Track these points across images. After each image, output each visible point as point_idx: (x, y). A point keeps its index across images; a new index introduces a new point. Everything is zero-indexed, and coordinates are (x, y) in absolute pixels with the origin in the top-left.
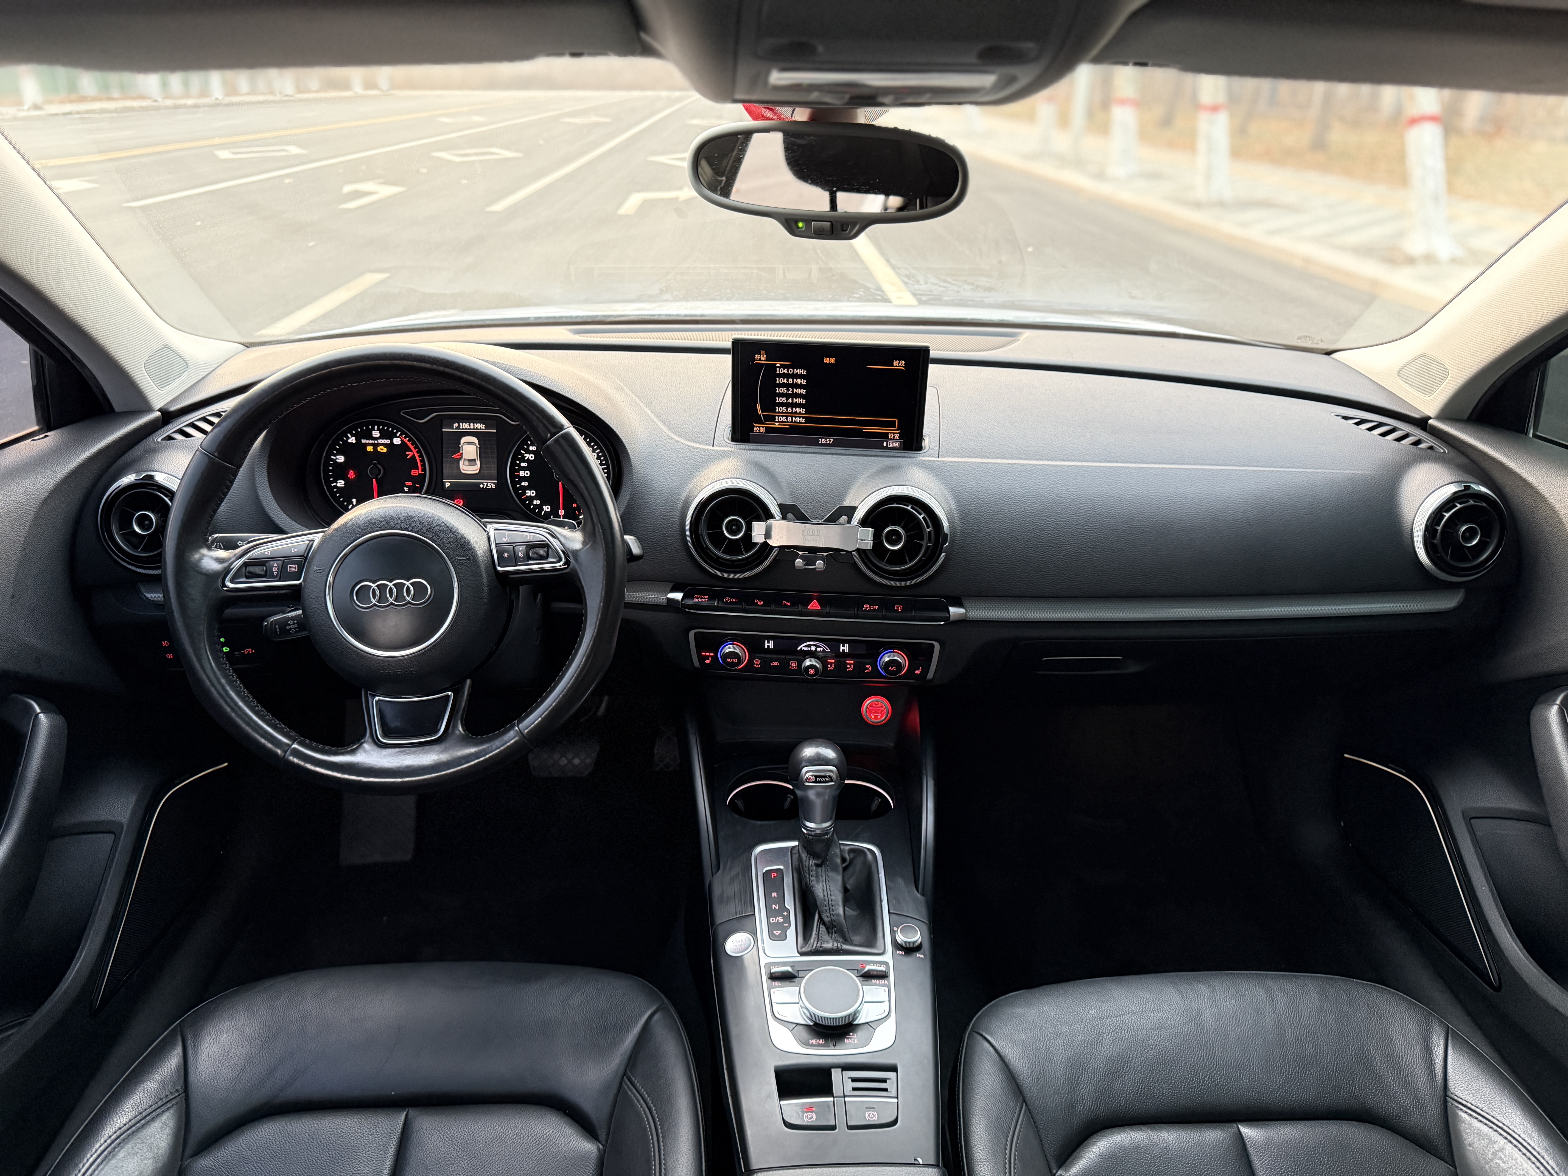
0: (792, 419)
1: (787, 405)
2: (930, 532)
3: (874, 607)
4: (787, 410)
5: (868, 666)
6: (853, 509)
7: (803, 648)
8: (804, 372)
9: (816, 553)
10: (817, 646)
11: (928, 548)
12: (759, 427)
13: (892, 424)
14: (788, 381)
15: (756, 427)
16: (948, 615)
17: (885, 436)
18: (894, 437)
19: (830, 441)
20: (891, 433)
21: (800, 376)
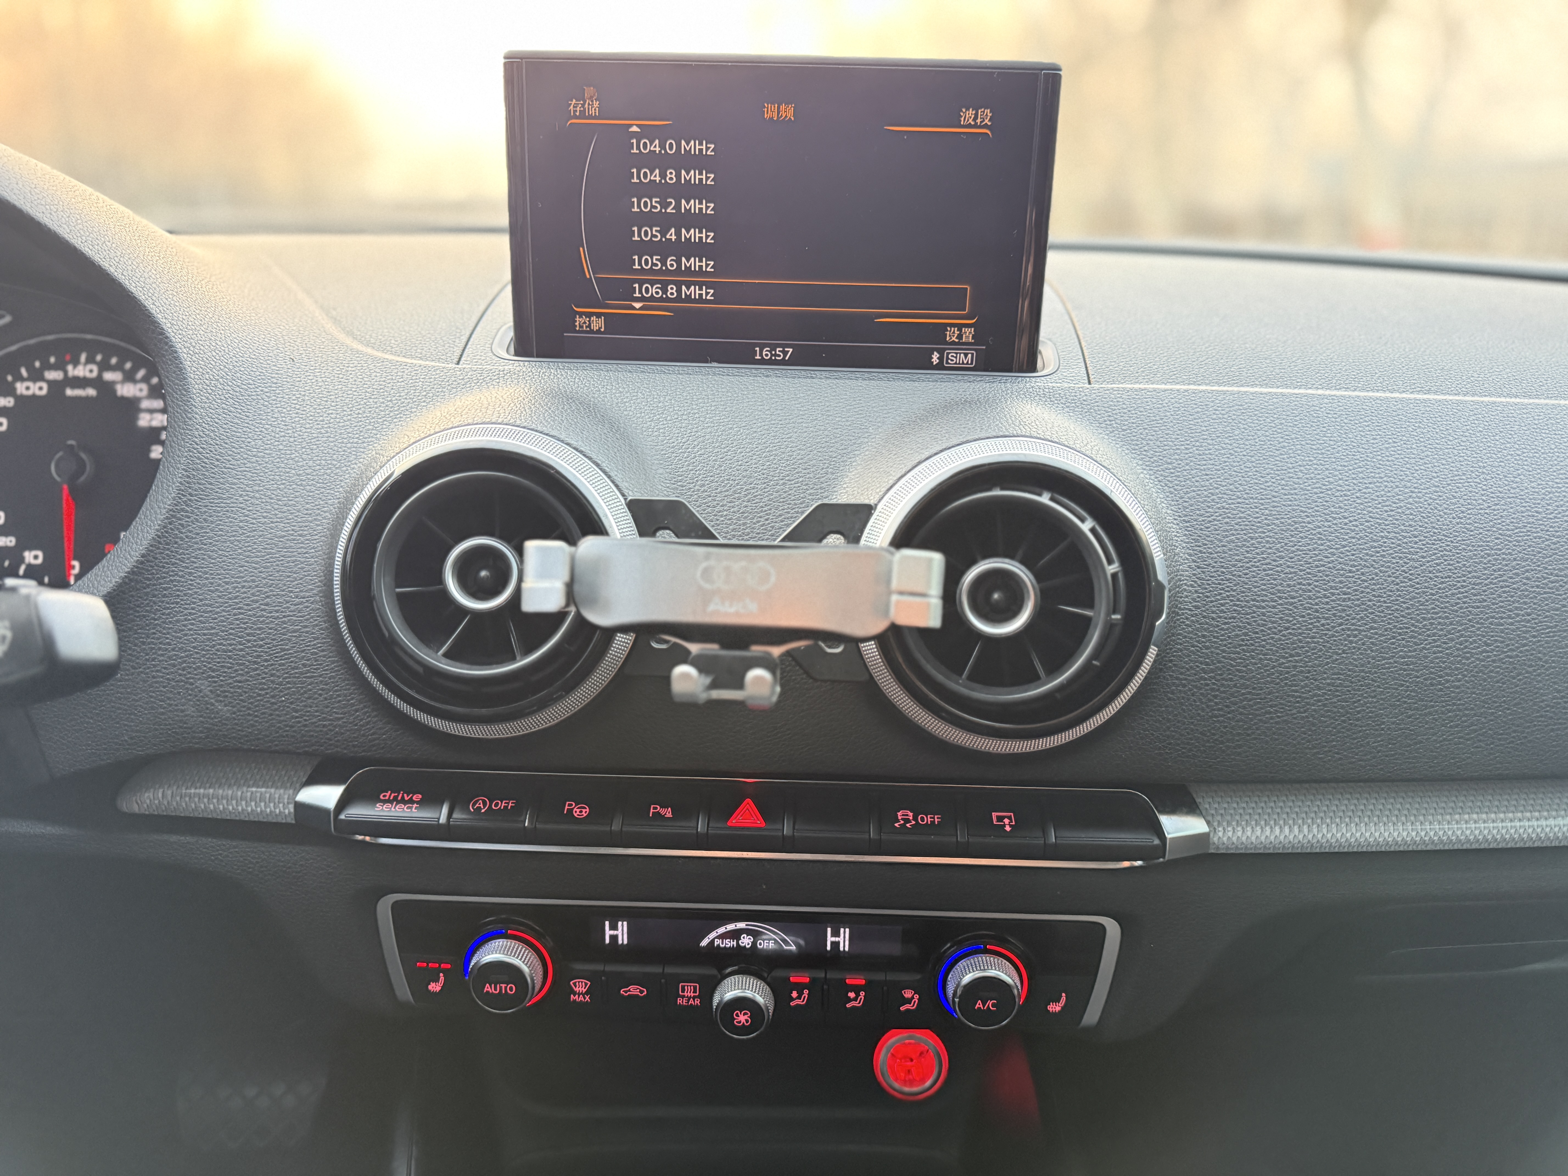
0: (679, 291)
1: (663, 249)
2: (1114, 576)
3: (928, 819)
4: (664, 263)
5: (908, 994)
6: (864, 512)
7: (717, 942)
8: (709, 149)
9: (745, 646)
10: (755, 934)
11: (1110, 626)
12: (589, 315)
13: (954, 300)
14: (663, 175)
15: (581, 314)
16: (1157, 842)
17: (936, 335)
18: (960, 337)
19: (785, 353)
20: (952, 325)
21: (698, 162)
